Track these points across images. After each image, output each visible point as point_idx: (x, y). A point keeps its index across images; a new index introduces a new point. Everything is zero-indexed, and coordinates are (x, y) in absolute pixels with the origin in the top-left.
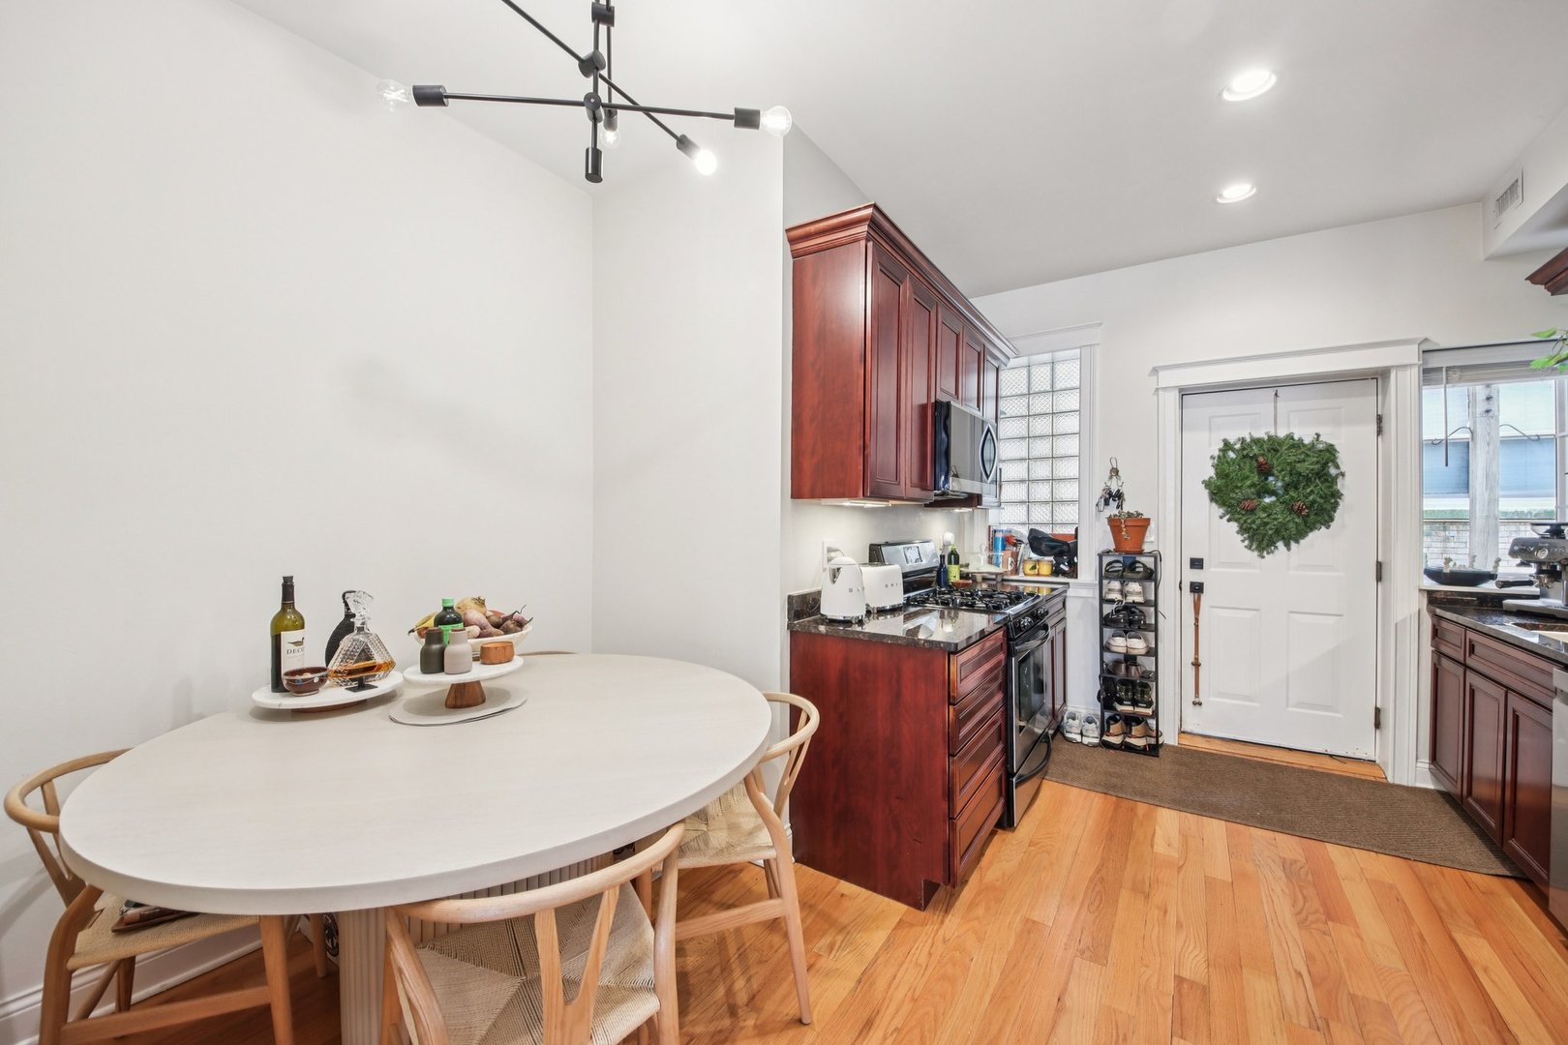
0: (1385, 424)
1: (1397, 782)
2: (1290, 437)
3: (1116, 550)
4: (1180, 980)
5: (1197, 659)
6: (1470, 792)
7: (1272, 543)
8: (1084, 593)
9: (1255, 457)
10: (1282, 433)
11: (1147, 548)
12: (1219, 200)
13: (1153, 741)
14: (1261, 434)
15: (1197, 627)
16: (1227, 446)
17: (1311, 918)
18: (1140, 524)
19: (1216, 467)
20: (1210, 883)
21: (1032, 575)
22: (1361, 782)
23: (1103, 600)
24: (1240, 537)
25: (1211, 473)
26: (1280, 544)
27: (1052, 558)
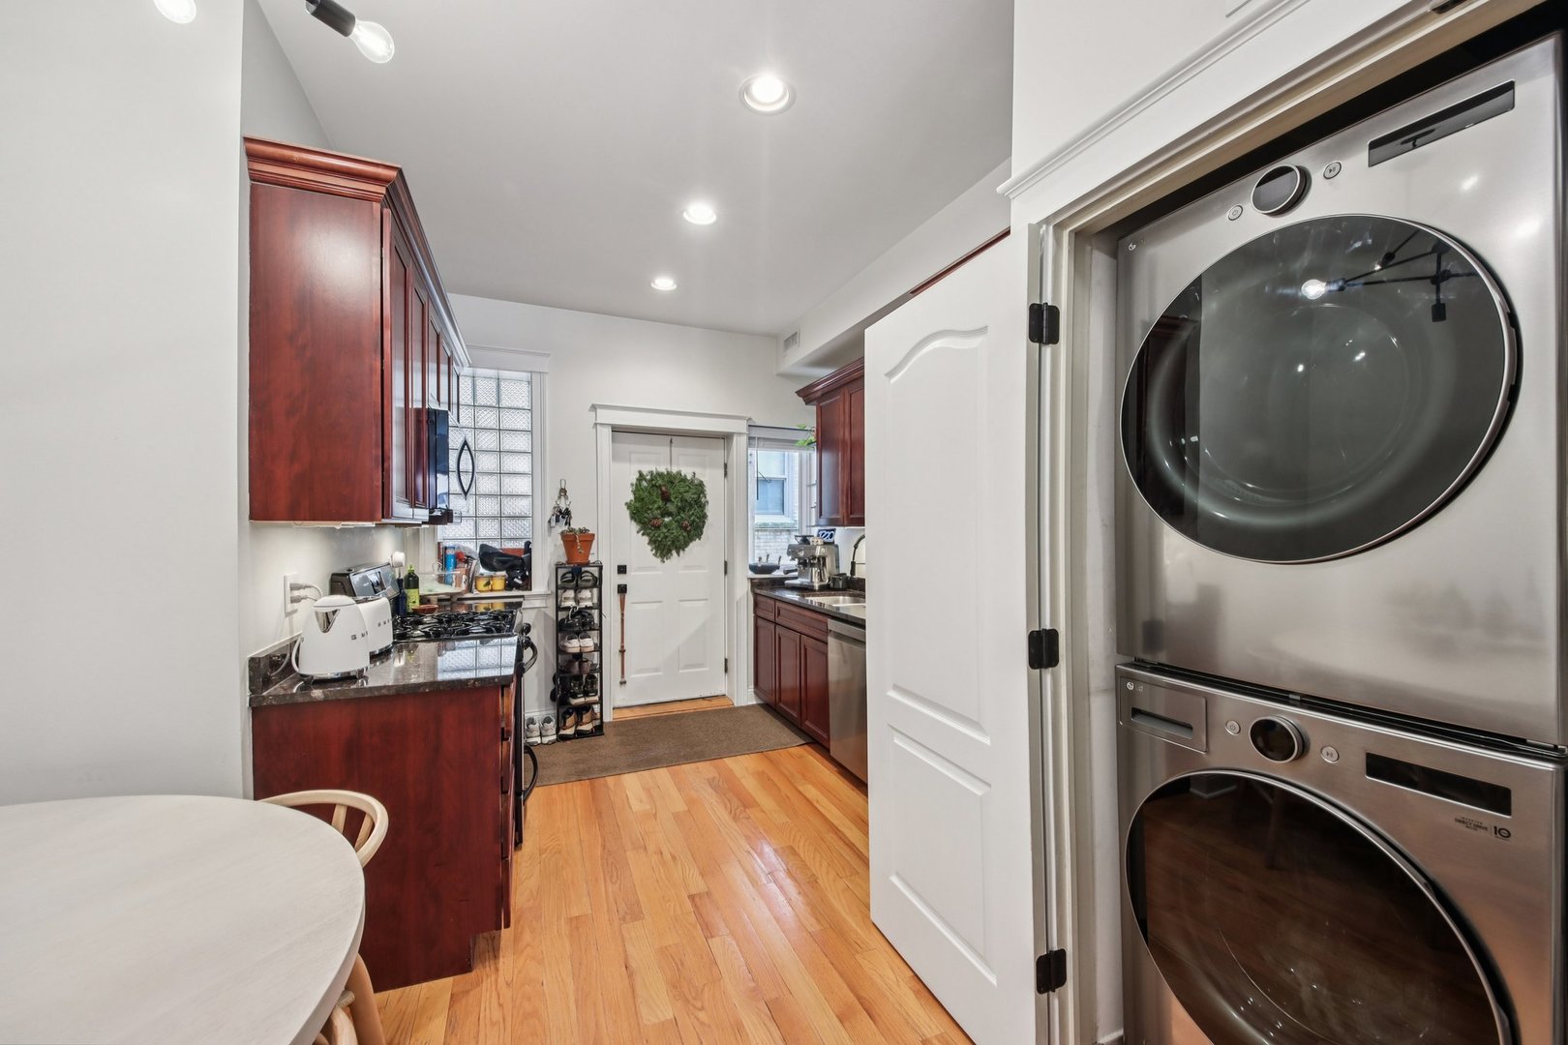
0: (728, 470)
1: (740, 705)
2: (679, 473)
3: (568, 563)
4: (692, 897)
5: (623, 647)
6: (780, 699)
7: (669, 551)
8: (538, 603)
9: (660, 487)
10: (674, 470)
11: (592, 559)
12: (652, 285)
13: (598, 723)
14: (662, 469)
15: (622, 620)
16: (641, 477)
17: (738, 811)
18: (586, 539)
19: (634, 493)
20: (677, 816)
21: (487, 591)
22: (723, 711)
23: (558, 608)
24: (649, 548)
25: (631, 497)
26: (674, 552)
27: (504, 573)
